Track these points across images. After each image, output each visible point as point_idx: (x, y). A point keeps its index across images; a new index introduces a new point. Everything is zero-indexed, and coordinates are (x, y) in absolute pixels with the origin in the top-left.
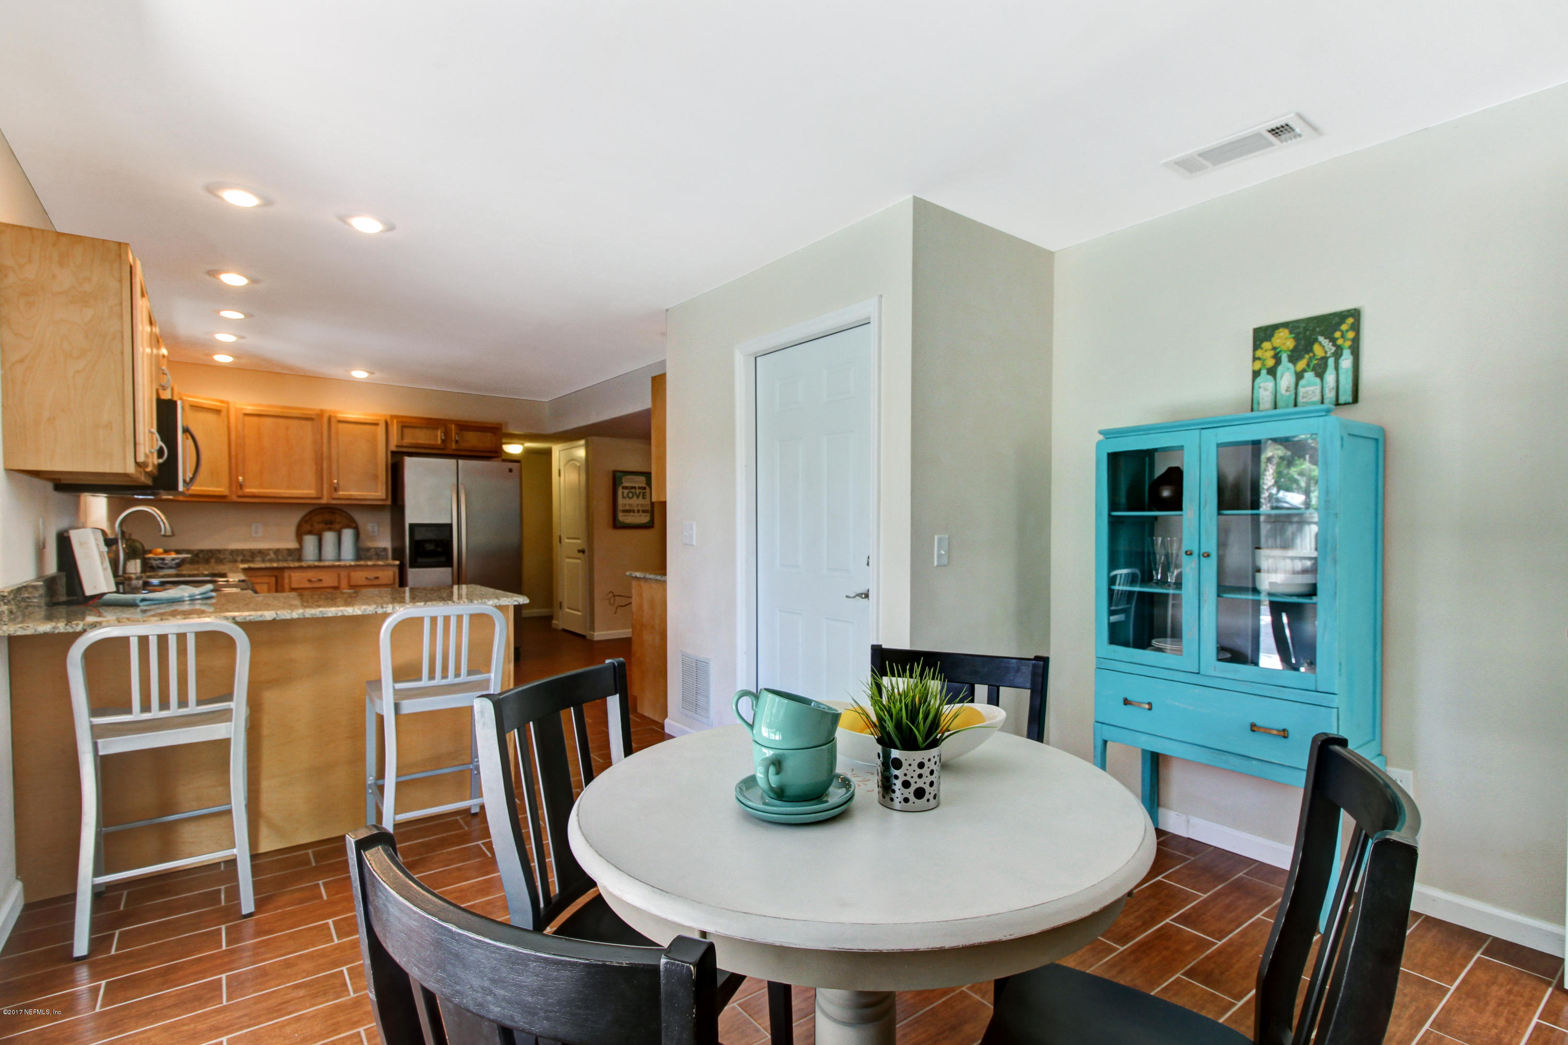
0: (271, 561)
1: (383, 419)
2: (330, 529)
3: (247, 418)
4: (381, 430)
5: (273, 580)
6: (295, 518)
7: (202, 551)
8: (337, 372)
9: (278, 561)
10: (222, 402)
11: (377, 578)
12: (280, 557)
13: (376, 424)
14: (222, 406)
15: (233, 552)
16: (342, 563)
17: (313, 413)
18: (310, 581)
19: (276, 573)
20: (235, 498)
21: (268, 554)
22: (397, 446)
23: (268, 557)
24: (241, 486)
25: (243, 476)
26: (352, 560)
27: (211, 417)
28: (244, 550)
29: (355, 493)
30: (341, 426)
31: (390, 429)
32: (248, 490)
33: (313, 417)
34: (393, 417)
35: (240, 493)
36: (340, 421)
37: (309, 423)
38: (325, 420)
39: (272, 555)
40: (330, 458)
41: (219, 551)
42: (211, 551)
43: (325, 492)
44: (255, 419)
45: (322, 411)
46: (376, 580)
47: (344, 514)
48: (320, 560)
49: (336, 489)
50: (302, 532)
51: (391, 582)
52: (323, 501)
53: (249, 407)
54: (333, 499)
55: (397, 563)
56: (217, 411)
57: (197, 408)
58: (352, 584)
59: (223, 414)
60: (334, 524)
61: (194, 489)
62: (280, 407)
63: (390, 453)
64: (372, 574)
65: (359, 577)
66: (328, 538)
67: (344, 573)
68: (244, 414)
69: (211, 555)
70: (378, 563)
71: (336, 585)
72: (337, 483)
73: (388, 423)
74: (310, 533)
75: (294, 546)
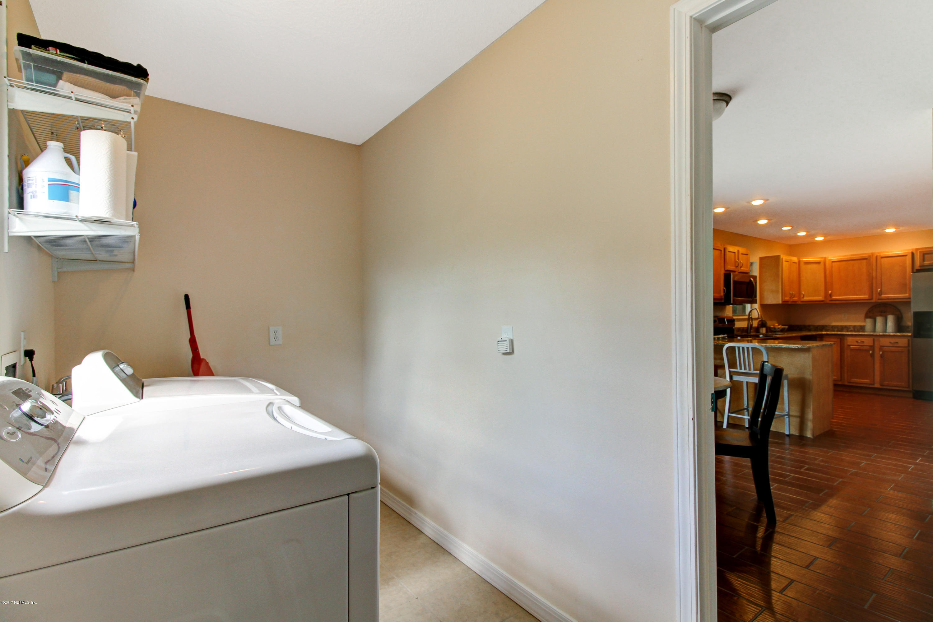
0: (851, 331)
1: (911, 251)
2: (881, 315)
4: (909, 258)
5: (839, 340)
6: (866, 309)
7: (819, 326)
8: (875, 231)
10: (822, 258)
11: (897, 343)
12: (856, 330)
13: (906, 255)
14: (821, 260)
15: (833, 326)
16: (887, 334)
17: (867, 255)
18: (857, 342)
19: (840, 337)
20: (829, 302)
21: (850, 328)
22: (920, 266)
23: (850, 330)
24: (831, 295)
25: (832, 291)
26: (892, 332)
27: (815, 266)
28: (838, 326)
29: (892, 296)
30: (883, 259)
31: (915, 257)
32: (835, 297)
33: (867, 257)
34: (917, 249)
35: (830, 299)
36: (882, 257)
37: (865, 261)
38: (874, 258)
39: (852, 329)
40: (876, 278)
41: (827, 326)
42: (823, 326)
43: (874, 296)
44: (838, 263)
47: (893, 307)
48: (875, 332)
49: (880, 294)
50: (867, 316)
51: (906, 345)
52: (874, 301)
53: (835, 258)
54: (879, 299)
55: (910, 334)
56: (819, 263)
57: (807, 263)
58: (881, 345)
59: (822, 264)
60: (884, 312)
61: (806, 298)
62: (852, 255)
63: (915, 271)
64: (893, 340)
65: (885, 342)
66: (879, 320)
67: (876, 339)
68: (833, 262)
69: (823, 328)
70: (898, 334)
71: (872, 344)
72: (881, 291)
73: (913, 254)
74: (870, 317)
75: (862, 324)
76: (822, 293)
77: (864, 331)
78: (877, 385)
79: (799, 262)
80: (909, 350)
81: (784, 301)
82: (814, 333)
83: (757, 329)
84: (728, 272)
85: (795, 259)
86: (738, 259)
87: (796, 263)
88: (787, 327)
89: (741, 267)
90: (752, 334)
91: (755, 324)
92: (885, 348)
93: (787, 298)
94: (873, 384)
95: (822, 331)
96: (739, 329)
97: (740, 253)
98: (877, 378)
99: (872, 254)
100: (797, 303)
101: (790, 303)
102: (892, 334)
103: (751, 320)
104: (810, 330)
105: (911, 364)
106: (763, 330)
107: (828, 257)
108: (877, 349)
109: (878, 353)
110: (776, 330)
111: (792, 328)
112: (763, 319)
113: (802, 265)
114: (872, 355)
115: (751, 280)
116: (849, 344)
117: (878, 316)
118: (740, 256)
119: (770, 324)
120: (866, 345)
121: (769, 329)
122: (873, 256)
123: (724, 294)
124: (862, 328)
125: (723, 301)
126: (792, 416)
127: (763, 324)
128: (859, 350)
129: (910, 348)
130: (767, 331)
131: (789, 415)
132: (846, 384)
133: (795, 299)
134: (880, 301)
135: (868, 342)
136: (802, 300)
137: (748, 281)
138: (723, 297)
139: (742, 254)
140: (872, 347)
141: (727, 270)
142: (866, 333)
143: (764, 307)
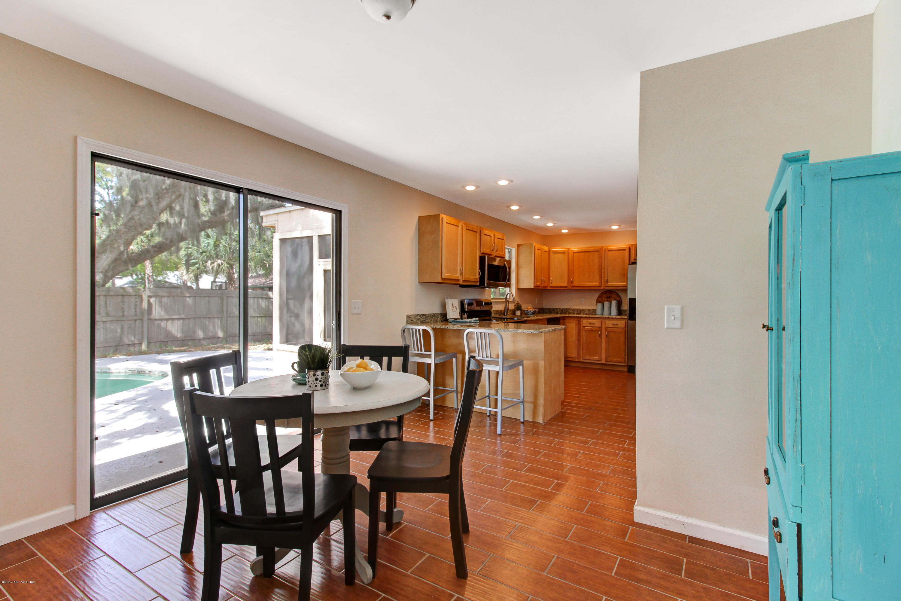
0: (586, 314)
1: (628, 246)
2: (607, 301)
3: (575, 254)
4: (627, 252)
5: (577, 322)
6: (597, 295)
7: (564, 309)
8: (605, 228)
9: (589, 314)
10: (566, 248)
11: (617, 324)
12: (590, 313)
13: (625, 250)
14: (566, 250)
15: (573, 310)
16: (611, 316)
17: (598, 248)
18: (590, 323)
19: (578, 319)
20: (570, 288)
21: (586, 311)
22: (634, 259)
23: (586, 312)
24: (572, 282)
25: (573, 278)
26: (615, 315)
27: (561, 256)
28: (577, 309)
29: (615, 284)
30: (610, 252)
31: (631, 250)
32: (575, 284)
33: (598, 250)
34: (632, 245)
35: (572, 286)
36: (609, 251)
37: (597, 253)
38: (603, 250)
39: (587, 312)
40: (604, 267)
41: (569, 309)
42: (567, 309)
43: (603, 284)
44: (577, 254)
45: (602, 246)
46: (617, 325)
47: (615, 294)
48: (603, 315)
49: (607, 282)
50: (598, 302)
51: (624, 327)
52: (602, 288)
53: (576, 249)
54: (606, 287)
55: (626, 317)
56: (564, 253)
57: (555, 252)
58: (607, 326)
59: (566, 253)
60: (610, 298)
61: (554, 284)
62: (588, 247)
63: (631, 263)
64: (615, 322)
65: (609, 323)
66: (606, 304)
67: (603, 321)
68: (574, 252)
69: (566, 311)
70: (619, 317)
71: (600, 326)
72: (607, 279)
73: (630, 248)
74: (600, 302)
75: (594, 308)
76: (566, 280)
77: (595, 314)
78: (603, 362)
79: (549, 251)
80: (625, 330)
81: (536, 286)
82: (558, 316)
83: (514, 312)
84: (483, 255)
85: (546, 248)
86: (494, 243)
87: (547, 252)
88: (537, 310)
89: (496, 251)
90: (508, 316)
91: (512, 307)
92: (609, 329)
93: (538, 284)
94: (601, 361)
95: (565, 313)
96: (497, 312)
97: (496, 237)
98: (603, 356)
99: (602, 248)
100: (547, 288)
101: (541, 288)
102: (614, 317)
103: (507, 303)
104: (557, 313)
105: (626, 343)
106: (518, 313)
107: (571, 249)
108: (603, 331)
109: (604, 334)
110: (529, 313)
111: (542, 311)
112: (519, 303)
113: (551, 253)
114: (600, 335)
115: (505, 265)
116: (584, 325)
117: (605, 301)
118: (496, 240)
119: (524, 307)
120: (596, 326)
121: (523, 313)
122: (602, 249)
123: (479, 276)
124: (594, 311)
125: (478, 284)
126: (527, 402)
127: (518, 307)
128: (591, 331)
129: (626, 329)
130: (521, 314)
131: (523, 402)
132: (582, 360)
133: (546, 284)
134: (606, 288)
135: (597, 323)
136: (551, 285)
137: (503, 265)
138: (478, 280)
139: (498, 238)
140: (600, 328)
141: (483, 253)
142: (596, 316)
143: (519, 290)
